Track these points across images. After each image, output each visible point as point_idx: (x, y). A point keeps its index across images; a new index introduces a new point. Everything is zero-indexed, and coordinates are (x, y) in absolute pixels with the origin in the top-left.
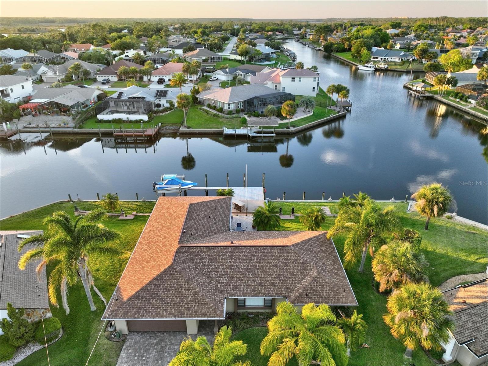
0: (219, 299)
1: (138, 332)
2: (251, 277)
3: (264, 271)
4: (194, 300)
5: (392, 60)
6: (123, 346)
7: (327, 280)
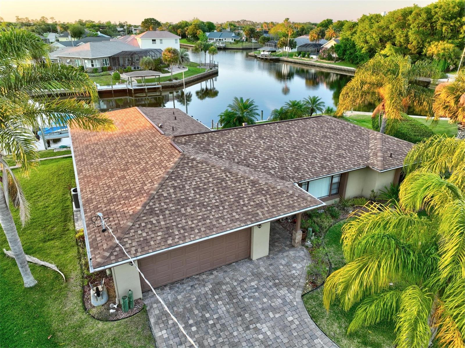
2: (306, 153)
3: (317, 145)
4: (258, 193)
5: (226, 41)
6: (148, 320)
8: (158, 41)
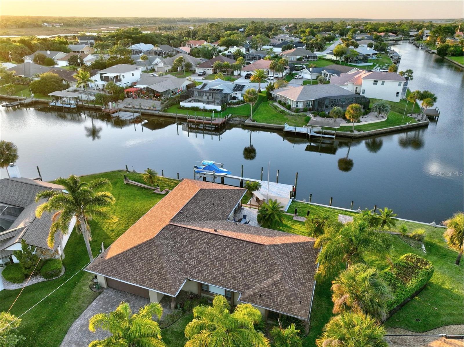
0: (180, 278)
1: (114, 289)
2: (218, 265)
3: (231, 264)
4: (157, 273)
6: (97, 297)
7: (286, 287)
8: (380, 82)
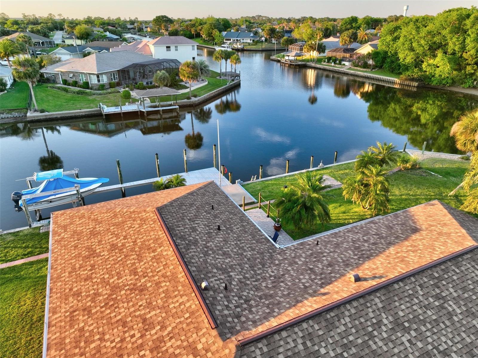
5: (244, 41)
8: (173, 48)
